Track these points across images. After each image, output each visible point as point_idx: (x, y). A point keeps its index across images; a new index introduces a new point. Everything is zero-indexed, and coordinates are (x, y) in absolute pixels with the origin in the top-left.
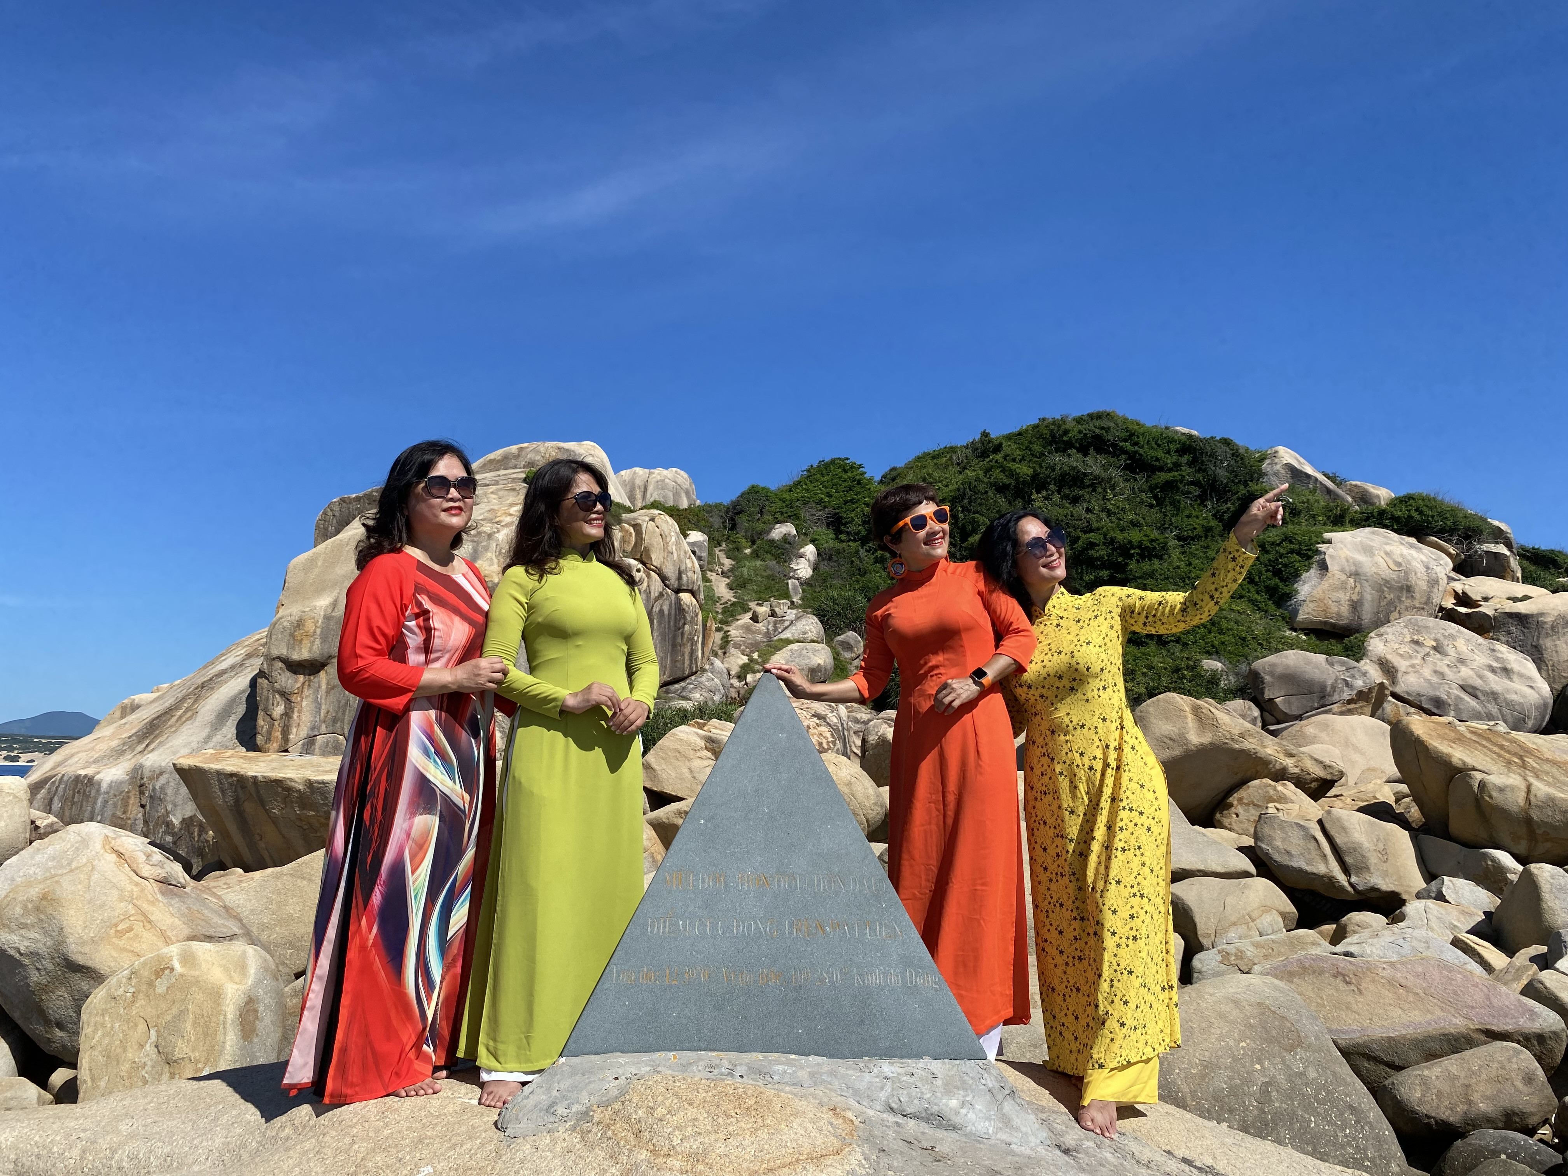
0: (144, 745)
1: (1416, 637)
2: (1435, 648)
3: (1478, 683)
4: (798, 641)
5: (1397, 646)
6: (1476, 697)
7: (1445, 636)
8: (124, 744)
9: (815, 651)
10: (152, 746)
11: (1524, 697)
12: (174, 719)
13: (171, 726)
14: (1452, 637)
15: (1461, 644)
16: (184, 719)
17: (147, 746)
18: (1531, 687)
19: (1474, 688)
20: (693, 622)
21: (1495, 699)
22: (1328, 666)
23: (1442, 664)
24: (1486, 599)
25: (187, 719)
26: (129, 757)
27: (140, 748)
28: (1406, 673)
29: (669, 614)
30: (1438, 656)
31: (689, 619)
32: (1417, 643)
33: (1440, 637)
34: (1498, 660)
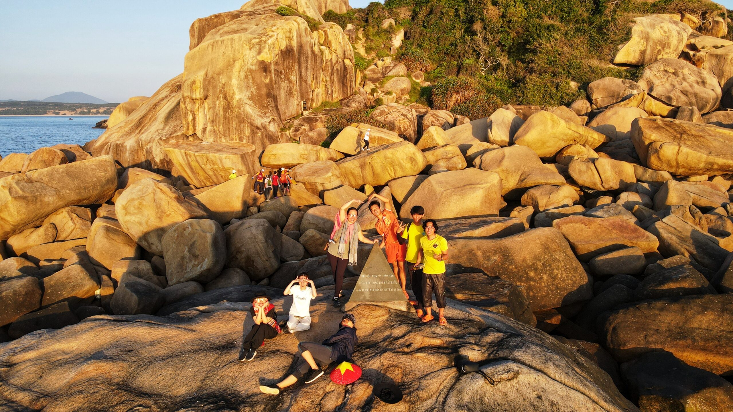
0: (139, 130)
1: (666, 69)
2: (674, 73)
3: (689, 89)
4: (395, 76)
5: (656, 73)
6: (687, 95)
7: (679, 67)
8: (130, 130)
9: (403, 81)
10: (142, 131)
11: (708, 94)
12: (148, 119)
13: (148, 123)
14: (682, 68)
15: (686, 71)
16: (152, 120)
17: (140, 131)
18: (713, 90)
19: (687, 91)
20: (351, 73)
21: (695, 96)
22: (622, 84)
23: (675, 81)
24: (703, 48)
25: (154, 120)
26: (134, 135)
27: (137, 131)
28: (658, 86)
29: (341, 70)
30: (674, 77)
31: (349, 71)
32: (666, 71)
33: (677, 68)
34: (701, 77)
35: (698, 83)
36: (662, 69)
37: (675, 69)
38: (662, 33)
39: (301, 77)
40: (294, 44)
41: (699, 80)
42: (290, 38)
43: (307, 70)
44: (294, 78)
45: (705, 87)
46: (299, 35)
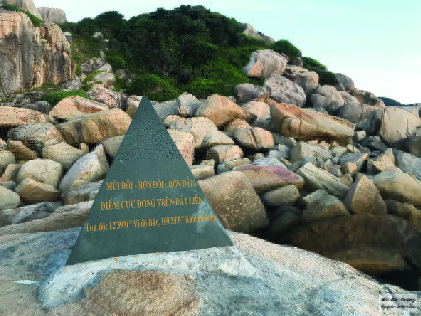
1: (277, 81)
2: (281, 84)
3: (290, 94)
4: (104, 72)
5: (272, 83)
6: (289, 98)
9: (109, 75)
11: (300, 98)
14: (285, 82)
15: (287, 84)
18: (302, 96)
20: (68, 63)
21: (293, 98)
22: (254, 88)
23: (283, 89)
24: (294, 72)
28: (273, 91)
29: (59, 60)
30: (281, 86)
31: (66, 62)
32: (277, 83)
33: (282, 81)
34: (295, 88)
35: (294, 91)
36: (275, 81)
37: (281, 82)
38: (273, 60)
39: (23, 60)
40: (18, 32)
41: (295, 89)
42: (14, 27)
43: (29, 55)
44: (17, 60)
45: (297, 93)
46: (23, 27)
